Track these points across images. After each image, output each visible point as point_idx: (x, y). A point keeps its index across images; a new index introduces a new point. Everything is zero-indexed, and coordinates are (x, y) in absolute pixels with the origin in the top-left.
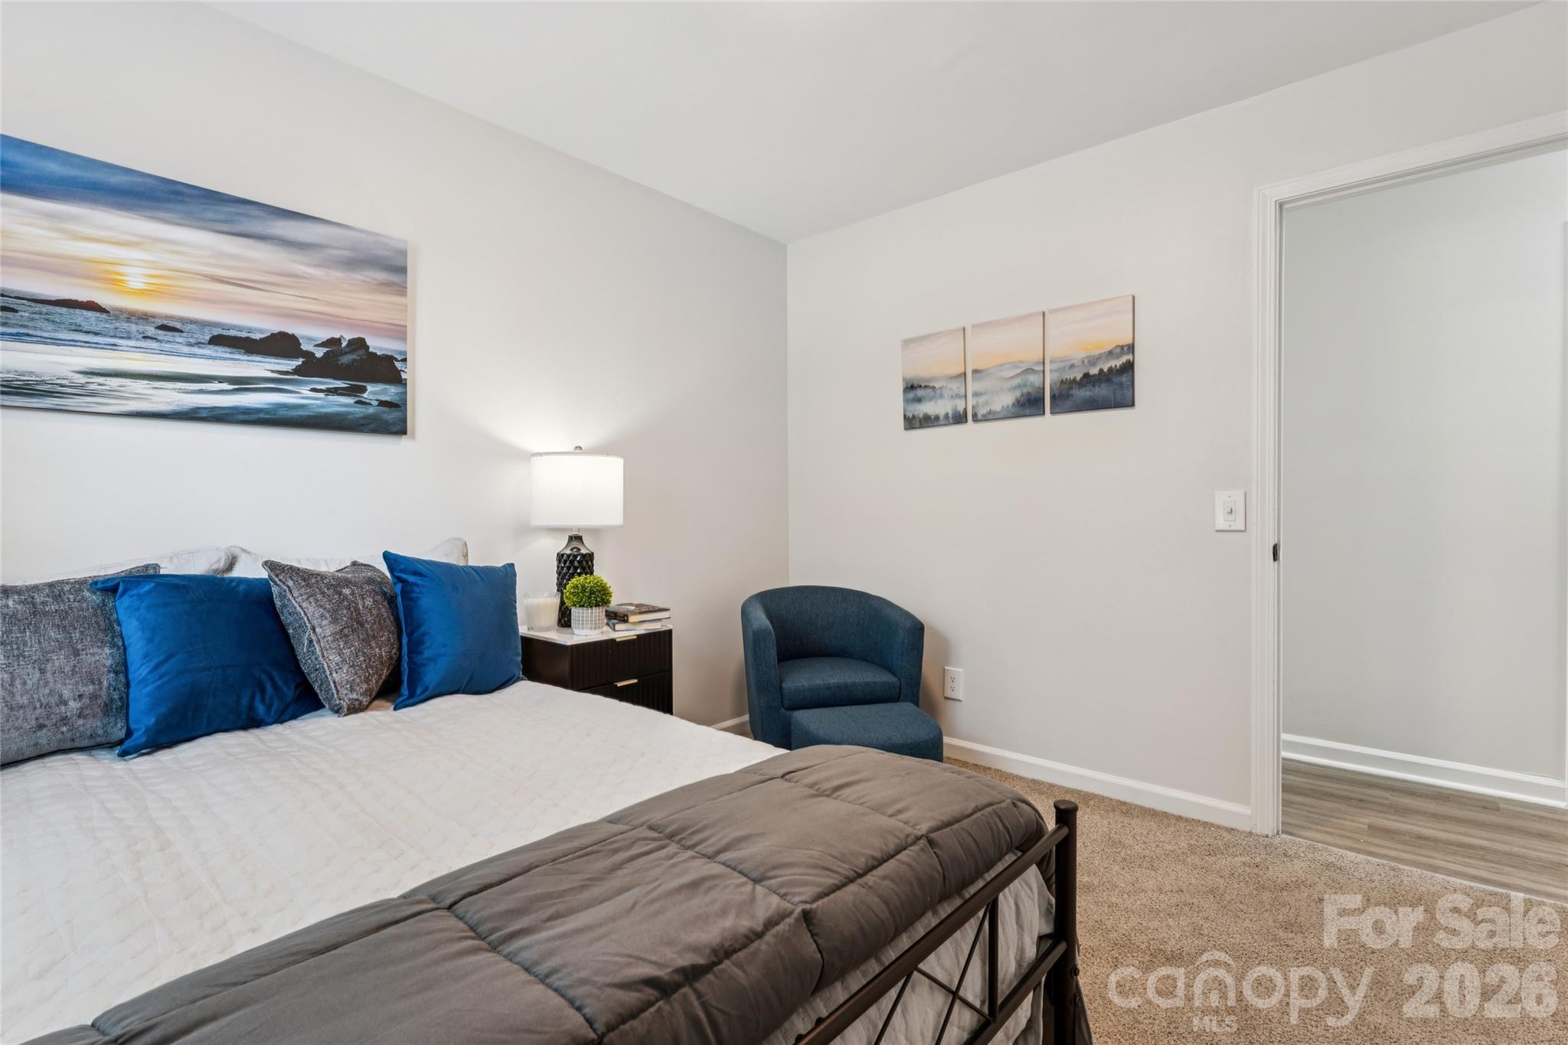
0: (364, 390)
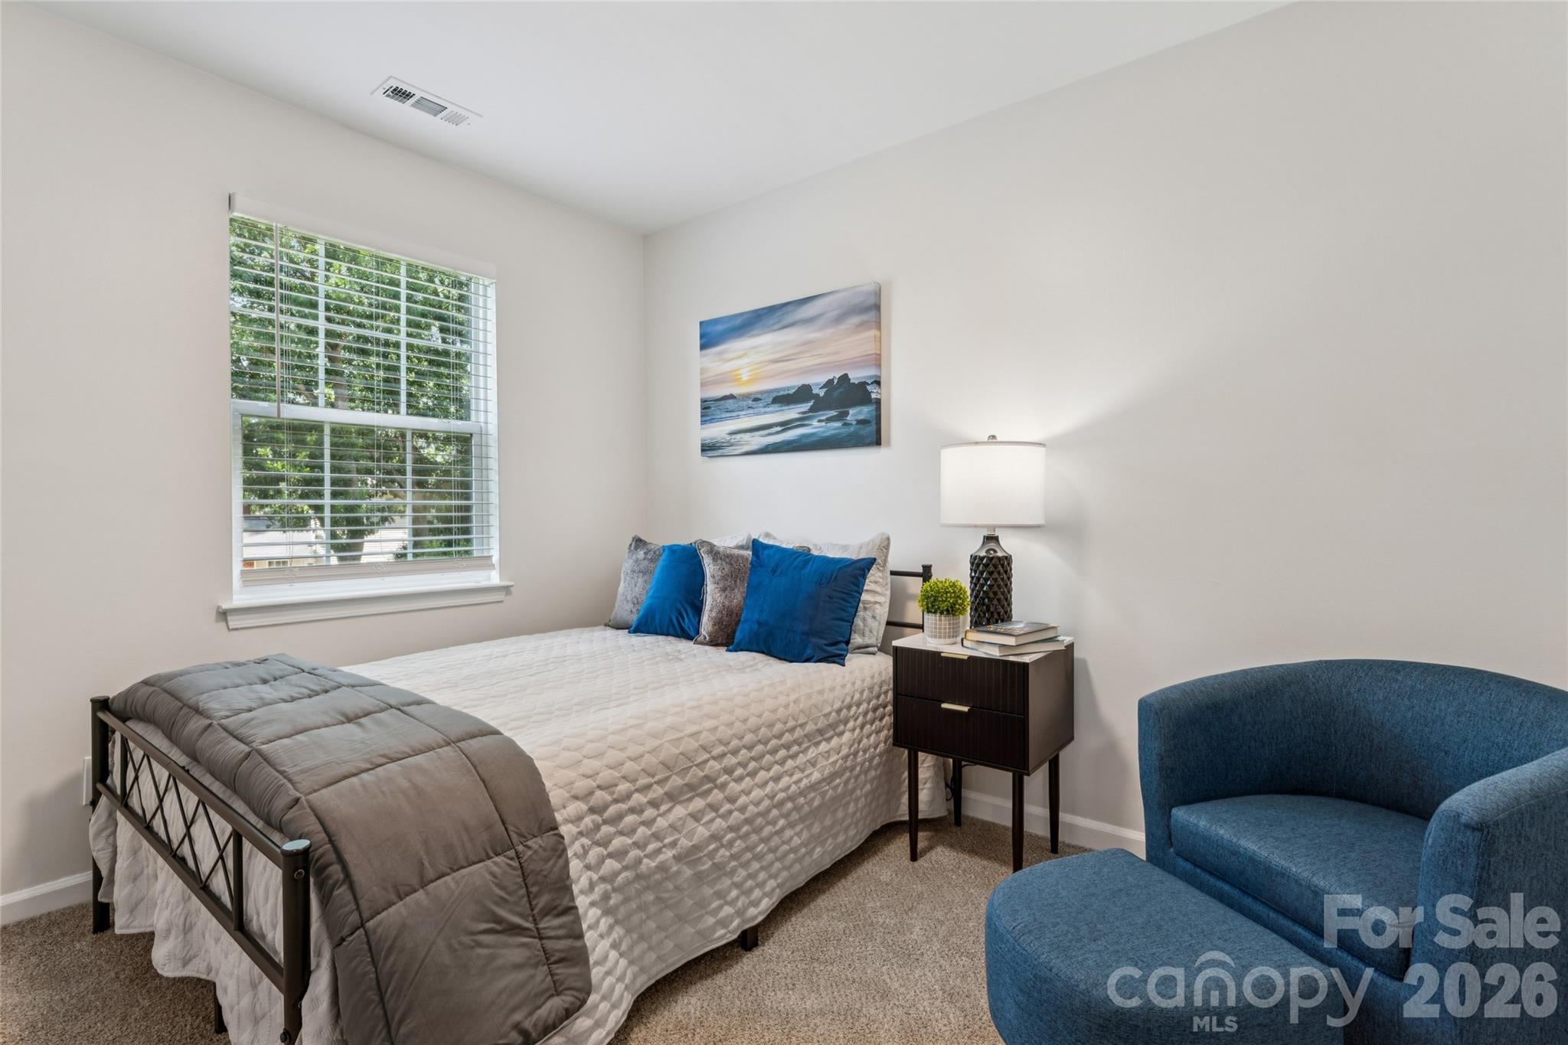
0: (847, 414)
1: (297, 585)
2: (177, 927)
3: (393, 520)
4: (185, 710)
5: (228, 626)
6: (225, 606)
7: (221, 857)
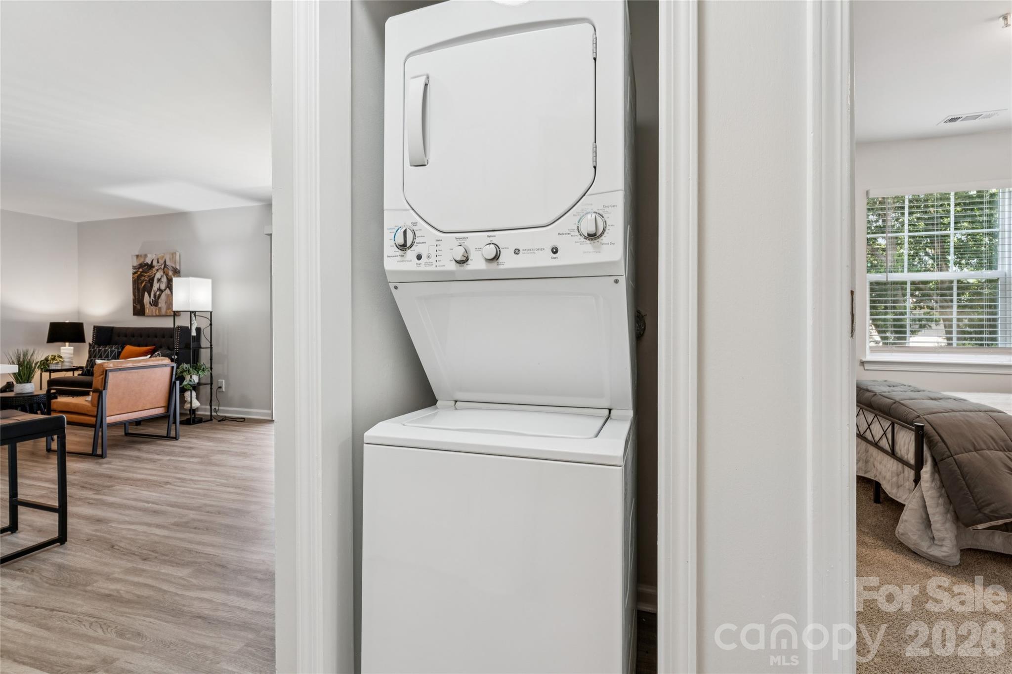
1: (894, 354)
2: (863, 460)
3: (930, 327)
4: (862, 391)
5: (864, 368)
6: (864, 360)
7: (885, 433)
